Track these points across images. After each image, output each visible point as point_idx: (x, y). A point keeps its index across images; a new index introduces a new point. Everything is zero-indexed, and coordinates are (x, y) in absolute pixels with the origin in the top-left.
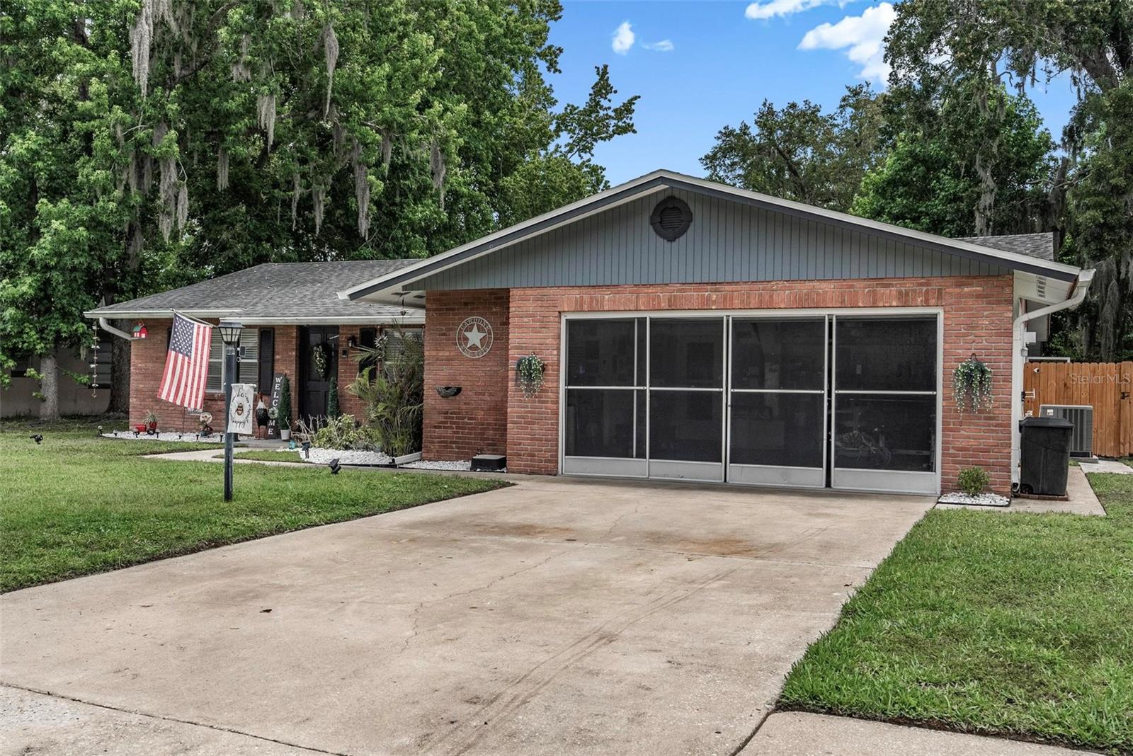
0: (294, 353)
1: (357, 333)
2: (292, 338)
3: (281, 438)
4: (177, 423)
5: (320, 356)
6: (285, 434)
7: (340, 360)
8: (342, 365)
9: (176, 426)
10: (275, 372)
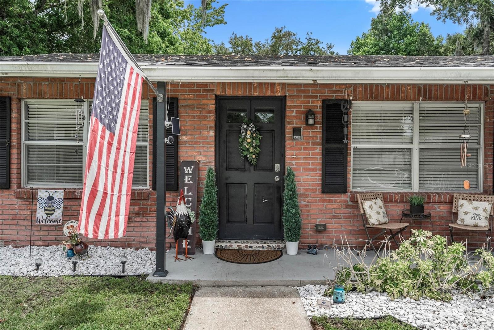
0: (212, 133)
1: (317, 105)
2: (209, 112)
3: (202, 252)
4: (7, 232)
5: (252, 137)
6: (209, 247)
7: (288, 142)
8: (291, 148)
9: (6, 237)
10: (182, 159)
